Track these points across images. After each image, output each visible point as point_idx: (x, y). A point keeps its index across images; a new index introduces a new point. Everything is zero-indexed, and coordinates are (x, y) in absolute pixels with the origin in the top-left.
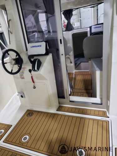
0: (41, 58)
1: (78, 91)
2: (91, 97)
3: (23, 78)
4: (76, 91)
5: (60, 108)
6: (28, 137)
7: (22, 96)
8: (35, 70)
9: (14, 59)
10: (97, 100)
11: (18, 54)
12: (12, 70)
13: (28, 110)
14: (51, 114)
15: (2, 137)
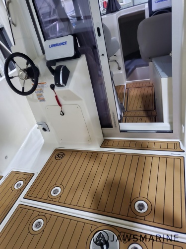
0: (68, 64)
1: (133, 114)
2: (155, 122)
3: (43, 100)
4: (129, 114)
5: (105, 144)
7: (44, 129)
8: (59, 85)
9: (24, 70)
10: (165, 126)
11: (29, 61)
12: (23, 88)
13: (56, 150)
14: (93, 152)
15: (21, 191)
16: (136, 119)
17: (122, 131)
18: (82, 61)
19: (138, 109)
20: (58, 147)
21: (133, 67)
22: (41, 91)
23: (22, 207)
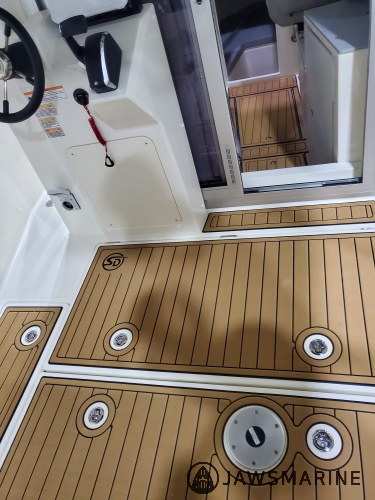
1: (255, 152)
12: (6, 104)
13: (101, 250)
15: (40, 348)
16: (263, 162)
17: (248, 191)
18: (148, 21)
19: (265, 141)
20: (104, 241)
21: (238, 48)
22: (52, 110)
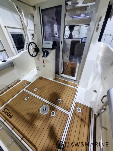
0: (49, 51)
1: (67, 72)
3: (39, 60)
5: (55, 79)
6: (37, 89)
7: (38, 70)
8: (44, 57)
9: (34, 49)
10: (74, 78)
11: (36, 46)
12: (33, 54)
13: (40, 77)
14: (51, 81)
16: (67, 74)
17: (61, 77)
18: (54, 51)
19: (69, 71)
21: (72, 58)
22: (39, 57)
23: (24, 92)
